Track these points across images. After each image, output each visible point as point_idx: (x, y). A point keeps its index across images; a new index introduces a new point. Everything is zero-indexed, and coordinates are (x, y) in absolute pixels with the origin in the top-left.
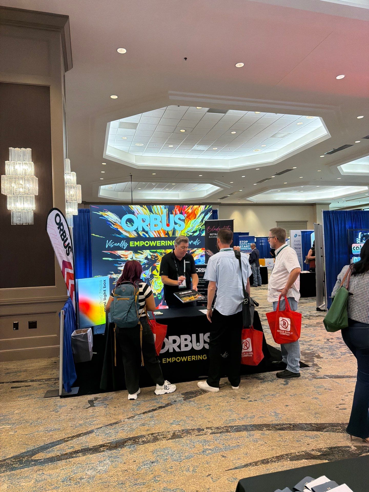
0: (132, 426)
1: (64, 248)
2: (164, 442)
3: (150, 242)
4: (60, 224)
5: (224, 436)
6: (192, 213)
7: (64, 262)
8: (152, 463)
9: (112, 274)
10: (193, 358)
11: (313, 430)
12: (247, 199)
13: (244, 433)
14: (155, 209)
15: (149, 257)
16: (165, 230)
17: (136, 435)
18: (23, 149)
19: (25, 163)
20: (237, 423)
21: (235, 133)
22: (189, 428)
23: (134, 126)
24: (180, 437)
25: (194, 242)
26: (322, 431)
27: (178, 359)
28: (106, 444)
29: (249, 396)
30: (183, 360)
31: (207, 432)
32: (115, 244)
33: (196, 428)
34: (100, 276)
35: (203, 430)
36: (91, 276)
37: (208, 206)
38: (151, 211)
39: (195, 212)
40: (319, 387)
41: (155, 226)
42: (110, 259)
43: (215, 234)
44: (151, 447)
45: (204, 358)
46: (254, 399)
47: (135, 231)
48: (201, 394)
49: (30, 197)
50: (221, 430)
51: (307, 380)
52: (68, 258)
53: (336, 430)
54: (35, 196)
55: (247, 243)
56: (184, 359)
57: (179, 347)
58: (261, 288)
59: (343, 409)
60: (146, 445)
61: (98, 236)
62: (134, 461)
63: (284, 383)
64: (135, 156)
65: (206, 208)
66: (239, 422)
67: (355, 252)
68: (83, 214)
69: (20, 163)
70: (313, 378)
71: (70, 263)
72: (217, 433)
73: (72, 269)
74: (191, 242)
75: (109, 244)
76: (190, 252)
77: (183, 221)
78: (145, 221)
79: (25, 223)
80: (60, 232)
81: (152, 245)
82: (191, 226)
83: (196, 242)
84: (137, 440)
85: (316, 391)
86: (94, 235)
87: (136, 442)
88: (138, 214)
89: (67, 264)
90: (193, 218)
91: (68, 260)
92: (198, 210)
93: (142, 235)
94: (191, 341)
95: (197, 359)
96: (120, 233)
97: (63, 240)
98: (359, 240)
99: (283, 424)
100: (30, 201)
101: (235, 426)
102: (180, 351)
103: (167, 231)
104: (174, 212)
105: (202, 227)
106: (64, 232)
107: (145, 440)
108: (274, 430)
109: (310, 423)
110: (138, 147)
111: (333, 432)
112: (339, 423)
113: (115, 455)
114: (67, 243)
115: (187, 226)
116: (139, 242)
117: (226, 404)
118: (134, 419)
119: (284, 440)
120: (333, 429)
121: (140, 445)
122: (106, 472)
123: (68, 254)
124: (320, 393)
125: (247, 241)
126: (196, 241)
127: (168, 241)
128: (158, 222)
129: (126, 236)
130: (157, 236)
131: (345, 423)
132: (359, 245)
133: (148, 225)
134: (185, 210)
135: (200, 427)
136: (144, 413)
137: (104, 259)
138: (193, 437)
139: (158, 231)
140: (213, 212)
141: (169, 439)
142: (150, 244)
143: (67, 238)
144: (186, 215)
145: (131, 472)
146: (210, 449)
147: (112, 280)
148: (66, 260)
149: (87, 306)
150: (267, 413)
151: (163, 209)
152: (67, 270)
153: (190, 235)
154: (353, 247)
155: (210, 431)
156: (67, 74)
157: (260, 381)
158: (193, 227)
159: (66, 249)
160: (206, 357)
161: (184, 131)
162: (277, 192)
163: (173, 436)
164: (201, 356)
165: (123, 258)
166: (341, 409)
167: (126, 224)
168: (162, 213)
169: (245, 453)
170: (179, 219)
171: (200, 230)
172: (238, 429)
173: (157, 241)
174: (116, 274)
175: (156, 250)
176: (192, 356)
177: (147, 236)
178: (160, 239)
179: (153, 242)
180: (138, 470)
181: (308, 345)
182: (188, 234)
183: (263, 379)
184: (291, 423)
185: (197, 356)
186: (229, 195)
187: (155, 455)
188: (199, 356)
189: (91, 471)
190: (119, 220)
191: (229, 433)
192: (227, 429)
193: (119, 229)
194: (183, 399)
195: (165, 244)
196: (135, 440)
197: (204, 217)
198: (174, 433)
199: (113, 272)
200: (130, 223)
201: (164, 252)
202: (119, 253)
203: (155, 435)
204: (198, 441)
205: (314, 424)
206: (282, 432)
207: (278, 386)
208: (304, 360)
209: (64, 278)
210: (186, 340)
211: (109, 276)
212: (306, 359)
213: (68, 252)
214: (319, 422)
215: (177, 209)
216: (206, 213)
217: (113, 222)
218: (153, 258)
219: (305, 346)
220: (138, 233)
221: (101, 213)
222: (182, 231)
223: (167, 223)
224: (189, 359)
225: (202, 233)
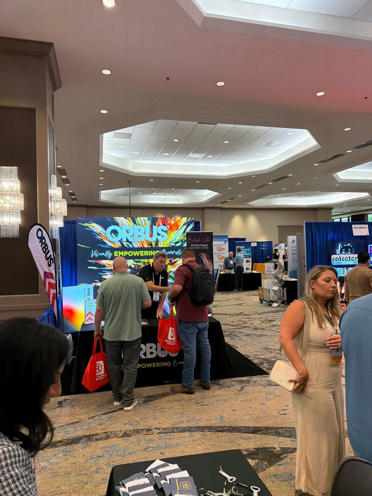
0: (90, 425)
1: (45, 259)
2: (115, 439)
3: (134, 252)
4: (41, 238)
5: (168, 436)
6: (174, 225)
7: (45, 273)
8: (99, 457)
9: (97, 282)
10: (157, 365)
11: (249, 433)
12: (247, 204)
13: (187, 434)
14: (139, 221)
15: (133, 266)
16: (148, 241)
17: (92, 433)
18: (10, 167)
19: (11, 181)
20: (184, 424)
21: (228, 142)
22: (140, 428)
23: (129, 136)
24: (129, 435)
25: (176, 252)
26: (256, 434)
27: (144, 366)
28: (63, 441)
29: (203, 400)
30: (148, 367)
31: (154, 432)
32: (100, 254)
33: (146, 428)
34: (85, 284)
35: (152, 430)
36: (76, 284)
37: (190, 218)
38: (135, 222)
39: (178, 224)
40: (270, 394)
41: (139, 236)
42: (95, 268)
43: (196, 245)
44: (101, 444)
45: (167, 365)
46: (206, 403)
47: (119, 241)
48: (160, 398)
49: (16, 212)
50: (167, 431)
51: (262, 386)
52: (49, 269)
53: (270, 432)
54: (21, 211)
55: (244, 248)
56: (149, 365)
57: (145, 354)
58: (253, 294)
59: (284, 414)
60: (98, 442)
61: (84, 246)
62: (84, 456)
63: (240, 389)
64: (132, 163)
65: (189, 220)
66: (185, 424)
67: (335, 263)
68: (69, 225)
69: (7, 181)
70: (268, 385)
71: (51, 274)
72: (163, 433)
73: (54, 279)
74: (174, 252)
75: (95, 254)
76: (173, 262)
77: (166, 232)
78: (129, 232)
79: (11, 236)
80: (42, 246)
81: (135, 255)
82: (173, 237)
83: (178, 253)
84: (92, 438)
85: (265, 398)
86: (79, 245)
87: (90, 439)
88: (122, 225)
89: (49, 275)
90: (176, 229)
91: (50, 271)
92: (180, 221)
93: (126, 246)
94: (156, 349)
95: (161, 366)
96: (105, 244)
97: (44, 252)
98: (339, 251)
99: (225, 427)
100: (16, 216)
101: (181, 427)
102: (145, 358)
103: (150, 242)
104: (157, 224)
105: (184, 238)
106: (46, 245)
107: (99, 437)
108: (214, 432)
109: (249, 426)
110: (135, 155)
111: (266, 434)
112: (274, 427)
113: (69, 449)
114: (48, 255)
115: (169, 237)
116: (123, 252)
117: (180, 407)
118: (94, 419)
119: (220, 441)
120: (267, 432)
121: (93, 442)
122: (57, 463)
123: (50, 266)
124: (268, 400)
125: (243, 247)
126: (178, 251)
127: (151, 251)
128: (141, 233)
129: (111, 246)
130: (140, 247)
131: (280, 427)
132: (339, 256)
133: (132, 236)
134: (167, 221)
135: (150, 427)
136: (104, 414)
137: (89, 268)
138: (141, 436)
139: (141, 242)
140: (195, 224)
141: (120, 437)
142: (133, 254)
143: (49, 251)
144: (168, 227)
145: (78, 464)
146: (152, 447)
147: (96, 288)
148: (48, 271)
149: (71, 312)
150: (214, 416)
151: (147, 221)
152: (48, 280)
153: (173, 246)
154: (332, 258)
155: (157, 431)
156: (55, 93)
157: (217, 387)
158: (175, 238)
159: (48, 261)
160: (170, 364)
161: (177, 141)
162: (278, 197)
163: (124, 434)
164: (166, 363)
165: (107, 267)
166: (282, 415)
167: (110, 235)
168: (145, 225)
169: (181, 451)
170: (162, 230)
171: (182, 241)
172: (183, 430)
173: (140, 251)
174: (100, 282)
175: (139, 260)
176: (157, 363)
177: (131, 246)
178: (143, 249)
179: (136, 252)
180: (84, 463)
181: (276, 353)
182: (171, 245)
183: (222, 385)
184: (232, 426)
185: (161, 363)
186: (229, 200)
187: (103, 450)
188: (163, 363)
189: (45, 463)
190: (104, 231)
191: (173, 434)
192: (174, 430)
193: (103, 240)
194: (142, 402)
195: (148, 254)
196: (89, 438)
197: (186, 229)
198: (125, 433)
199: (97, 281)
200: (115, 234)
201: (147, 261)
202: (104, 262)
203: (108, 434)
204: (144, 440)
205: (252, 427)
206: (220, 434)
207: (233, 392)
208: (266, 368)
209: (45, 288)
210: (151, 348)
211: (94, 284)
212: (269, 367)
213: (49, 264)
214: (257, 425)
215: (160, 220)
216: (188, 224)
217: (98, 233)
218: (136, 267)
219: (273, 354)
220: (122, 244)
221: (86, 225)
222: (164, 242)
223: (150, 234)
224: (153, 365)
225: (184, 244)
